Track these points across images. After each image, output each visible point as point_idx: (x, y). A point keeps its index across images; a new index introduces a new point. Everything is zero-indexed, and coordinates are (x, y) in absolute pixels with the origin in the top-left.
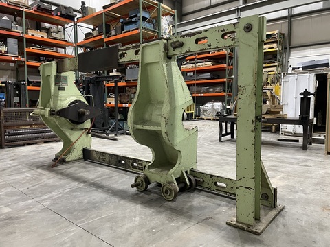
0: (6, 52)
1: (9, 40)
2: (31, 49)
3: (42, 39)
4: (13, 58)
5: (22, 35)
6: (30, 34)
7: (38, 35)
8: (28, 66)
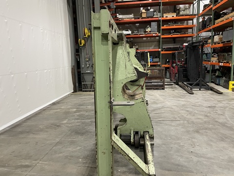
0: (150, 32)
1: (153, 24)
2: (165, 27)
3: (173, 18)
4: (154, 35)
5: (160, 19)
6: (165, 17)
7: (170, 16)
8: (162, 38)
